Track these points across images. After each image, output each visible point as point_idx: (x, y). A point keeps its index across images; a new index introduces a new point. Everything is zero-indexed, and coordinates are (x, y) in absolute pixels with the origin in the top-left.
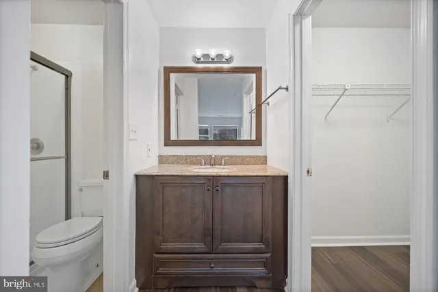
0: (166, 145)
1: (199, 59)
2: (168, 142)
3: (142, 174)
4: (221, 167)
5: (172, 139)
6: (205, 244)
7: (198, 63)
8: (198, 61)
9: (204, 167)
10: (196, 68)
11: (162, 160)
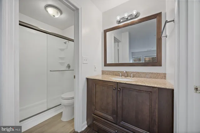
0: (105, 66)
1: (120, 21)
2: (106, 65)
3: (90, 78)
4: (130, 78)
5: (107, 63)
6: (113, 118)
7: (119, 23)
8: (119, 22)
9: (121, 77)
10: (119, 26)
11: (103, 72)
